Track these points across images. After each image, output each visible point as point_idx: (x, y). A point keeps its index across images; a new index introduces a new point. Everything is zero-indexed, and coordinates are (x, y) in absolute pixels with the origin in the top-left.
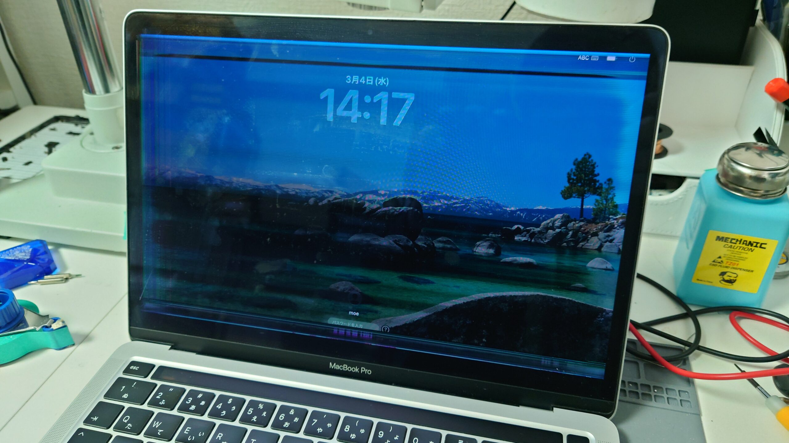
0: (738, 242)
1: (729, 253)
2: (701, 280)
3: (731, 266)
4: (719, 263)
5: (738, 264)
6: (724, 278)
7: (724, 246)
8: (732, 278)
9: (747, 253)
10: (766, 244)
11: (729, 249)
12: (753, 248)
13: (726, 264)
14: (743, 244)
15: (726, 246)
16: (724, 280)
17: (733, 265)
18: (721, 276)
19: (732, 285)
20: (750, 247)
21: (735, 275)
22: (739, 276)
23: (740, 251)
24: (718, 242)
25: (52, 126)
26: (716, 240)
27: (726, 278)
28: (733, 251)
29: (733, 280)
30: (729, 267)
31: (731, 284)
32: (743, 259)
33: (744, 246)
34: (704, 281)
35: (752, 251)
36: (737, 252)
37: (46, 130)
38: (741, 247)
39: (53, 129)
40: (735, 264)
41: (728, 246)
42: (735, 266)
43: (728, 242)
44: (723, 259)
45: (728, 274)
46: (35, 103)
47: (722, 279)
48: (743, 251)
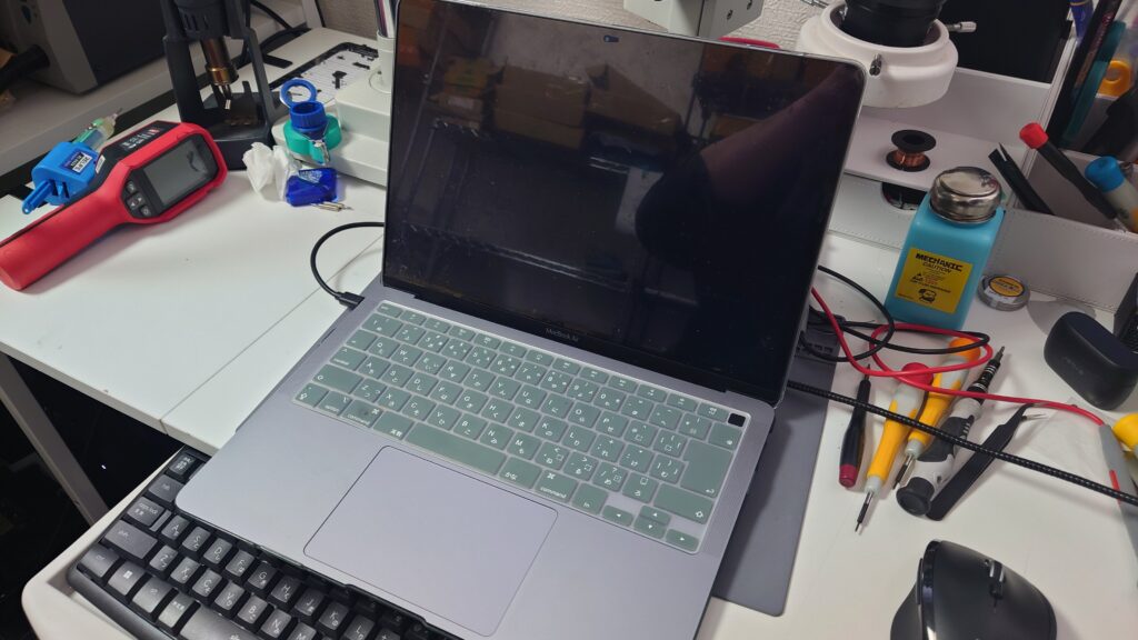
0: (937, 262)
1: (927, 271)
4: (920, 280)
5: (937, 284)
7: (923, 265)
9: (944, 274)
10: (962, 267)
11: (928, 267)
12: (950, 269)
13: (927, 282)
17: (933, 284)
19: (930, 303)
20: (947, 268)
22: (937, 295)
24: (918, 259)
25: (340, 54)
26: (916, 257)
28: (932, 270)
30: (929, 285)
32: (941, 279)
33: (942, 266)
34: (905, 296)
35: (948, 272)
36: (936, 271)
37: (334, 58)
38: (939, 267)
39: (341, 58)
41: (926, 265)
42: (935, 286)
43: (927, 261)
44: (922, 277)
46: (324, 26)
48: (941, 271)
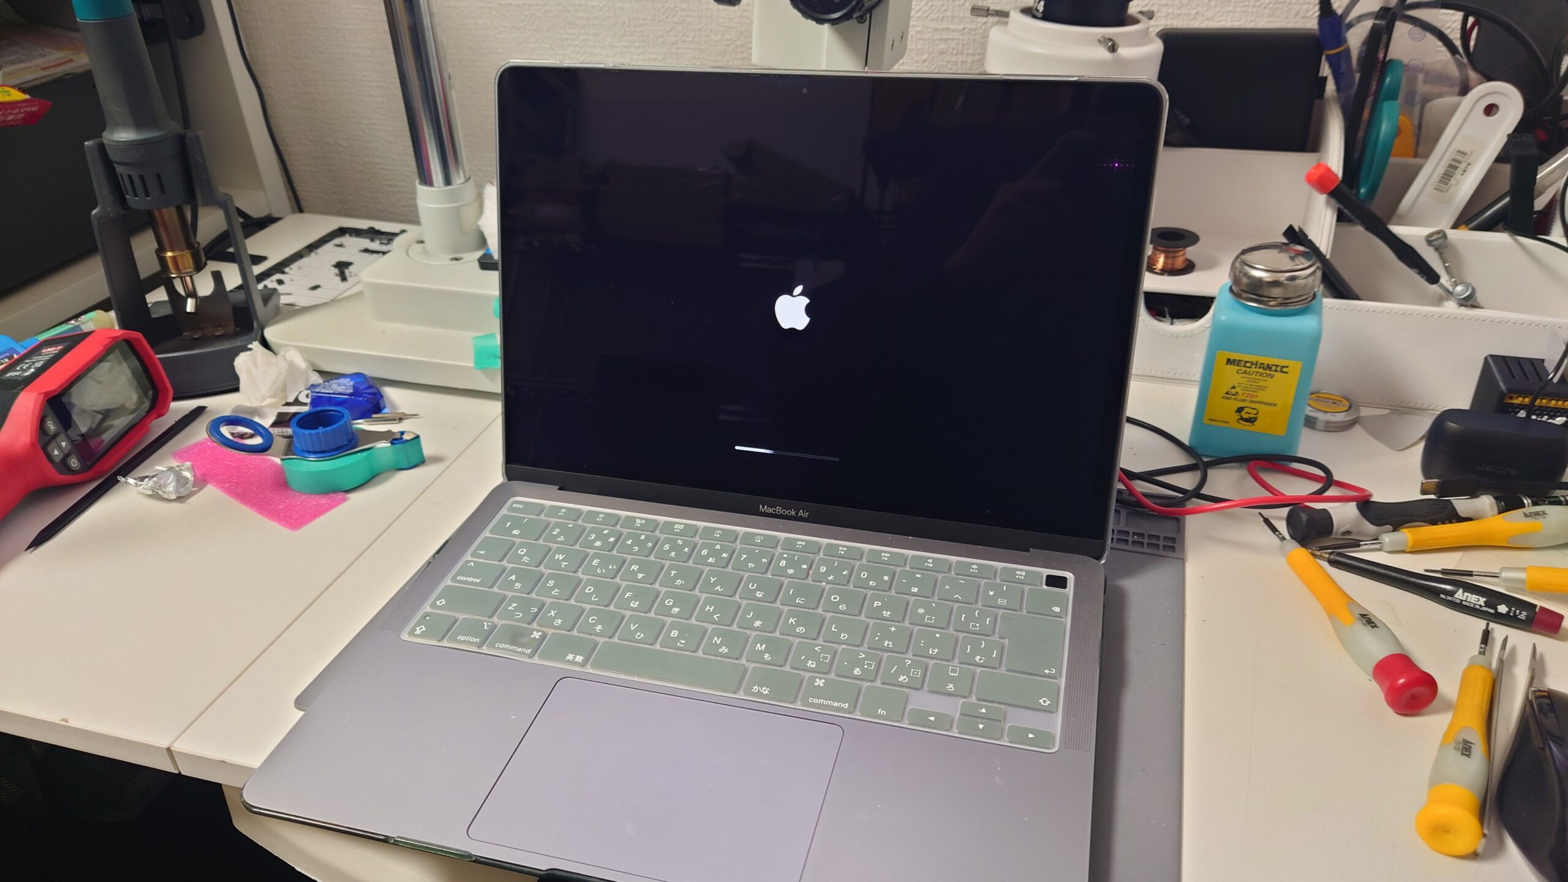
0: (1254, 366)
1: (1244, 381)
2: (1214, 420)
3: (1249, 399)
4: (1234, 395)
5: (1257, 396)
6: (1241, 416)
7: (1238, 373)
8: (1252, 416)
9: (1265, 380)
10: (1287, 367)
11: (1244, 375)
12: (1273, 373)
13: (1243, 396)
14: (1260, 368)
15: (1240, 371)
16: (1242, 419)
17: (1252, 397)
18: (1238, 413)
19: (1253, 425)
20: (1268, 372)
21: (1255, 412)
22: (1260, 412)
23: (1257, 377)
24: (1229, 366)
25: (337, 241)
26: (1227, 364)
27: (1245, 416)
28: (1249, 378)
29: (1253, 418)
30: (1246, 400)
31: (1250, 424)
32: (1262, 388)
33: (1261, 370)
34: (1218, 421)
35: (1272, 377)
36: (1254, 379)
37: (329, 247)
38: (1257, 372)
39: (340, 246)
40: (1253, 395)
41: (1242, 372)
42: (1253, 399)
43: (1241, 366)
44: (1238, 390)
45: (1246, 410)
46: (302, 210)
47: (1239, 417)
48: (1261, 378)
